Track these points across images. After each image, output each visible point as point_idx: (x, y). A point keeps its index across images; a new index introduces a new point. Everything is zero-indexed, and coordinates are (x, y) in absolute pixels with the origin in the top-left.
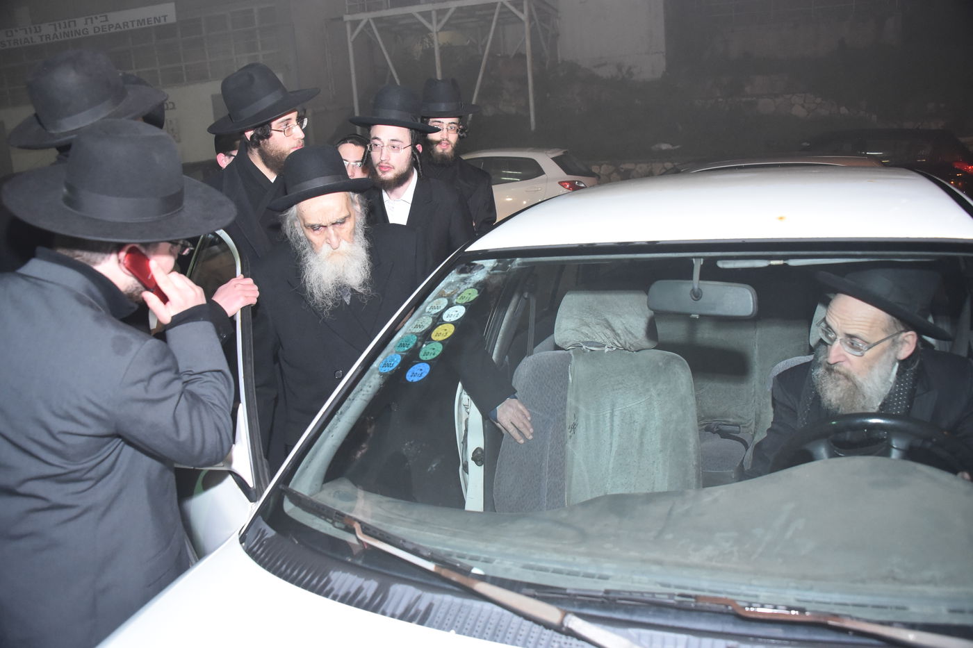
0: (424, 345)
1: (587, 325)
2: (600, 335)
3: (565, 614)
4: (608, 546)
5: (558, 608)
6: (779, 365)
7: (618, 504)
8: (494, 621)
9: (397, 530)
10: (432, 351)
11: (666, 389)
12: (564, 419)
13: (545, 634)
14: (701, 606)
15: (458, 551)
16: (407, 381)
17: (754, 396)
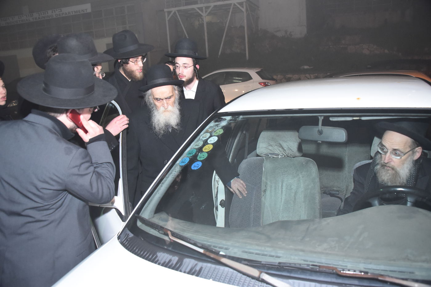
0: (199, 154)
1: (271, 146)
2: (277, 150)
3: (261, 272)
4: (280, 243)
5: (258, 270)
6: (357, 164)
7: (284, 225)
8: (229, 275)
9: (187, 235)
10: (203, 156)
11: (306, 174)
12: (261, 187)
13: (252, 282)
14: (322, 270)
15: (213, 244)
16: (192, 169)
17: (345, 178)
